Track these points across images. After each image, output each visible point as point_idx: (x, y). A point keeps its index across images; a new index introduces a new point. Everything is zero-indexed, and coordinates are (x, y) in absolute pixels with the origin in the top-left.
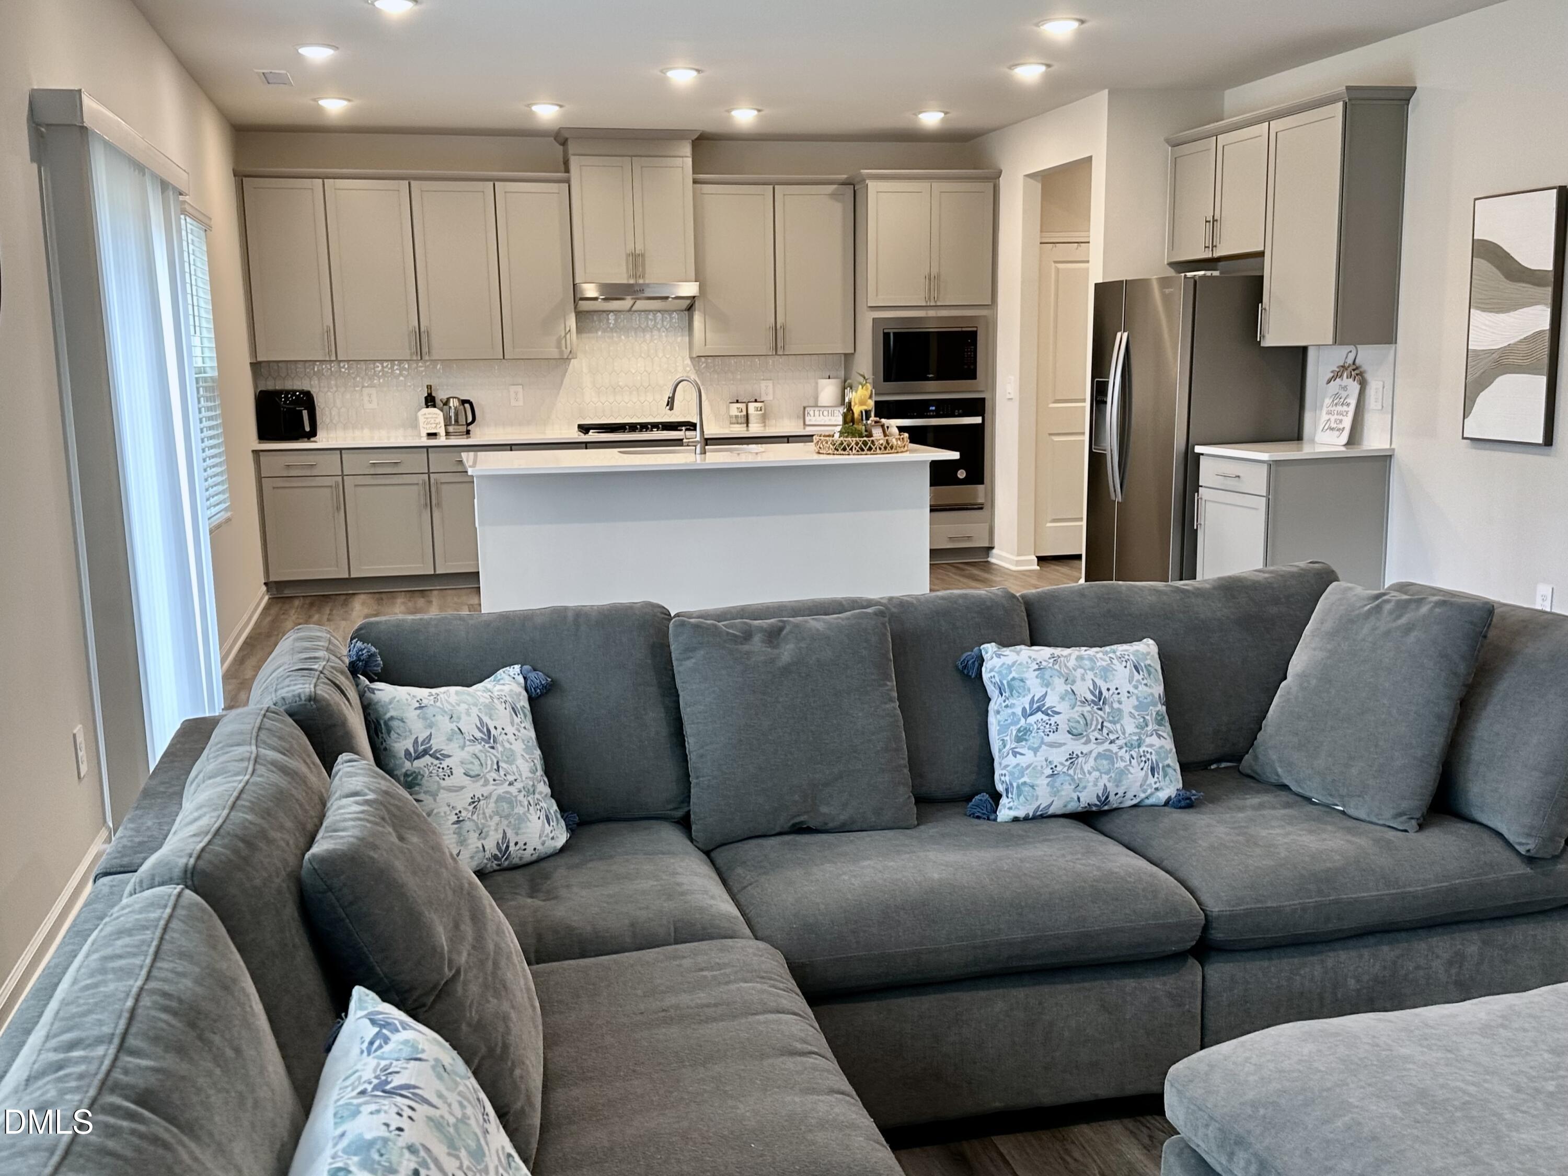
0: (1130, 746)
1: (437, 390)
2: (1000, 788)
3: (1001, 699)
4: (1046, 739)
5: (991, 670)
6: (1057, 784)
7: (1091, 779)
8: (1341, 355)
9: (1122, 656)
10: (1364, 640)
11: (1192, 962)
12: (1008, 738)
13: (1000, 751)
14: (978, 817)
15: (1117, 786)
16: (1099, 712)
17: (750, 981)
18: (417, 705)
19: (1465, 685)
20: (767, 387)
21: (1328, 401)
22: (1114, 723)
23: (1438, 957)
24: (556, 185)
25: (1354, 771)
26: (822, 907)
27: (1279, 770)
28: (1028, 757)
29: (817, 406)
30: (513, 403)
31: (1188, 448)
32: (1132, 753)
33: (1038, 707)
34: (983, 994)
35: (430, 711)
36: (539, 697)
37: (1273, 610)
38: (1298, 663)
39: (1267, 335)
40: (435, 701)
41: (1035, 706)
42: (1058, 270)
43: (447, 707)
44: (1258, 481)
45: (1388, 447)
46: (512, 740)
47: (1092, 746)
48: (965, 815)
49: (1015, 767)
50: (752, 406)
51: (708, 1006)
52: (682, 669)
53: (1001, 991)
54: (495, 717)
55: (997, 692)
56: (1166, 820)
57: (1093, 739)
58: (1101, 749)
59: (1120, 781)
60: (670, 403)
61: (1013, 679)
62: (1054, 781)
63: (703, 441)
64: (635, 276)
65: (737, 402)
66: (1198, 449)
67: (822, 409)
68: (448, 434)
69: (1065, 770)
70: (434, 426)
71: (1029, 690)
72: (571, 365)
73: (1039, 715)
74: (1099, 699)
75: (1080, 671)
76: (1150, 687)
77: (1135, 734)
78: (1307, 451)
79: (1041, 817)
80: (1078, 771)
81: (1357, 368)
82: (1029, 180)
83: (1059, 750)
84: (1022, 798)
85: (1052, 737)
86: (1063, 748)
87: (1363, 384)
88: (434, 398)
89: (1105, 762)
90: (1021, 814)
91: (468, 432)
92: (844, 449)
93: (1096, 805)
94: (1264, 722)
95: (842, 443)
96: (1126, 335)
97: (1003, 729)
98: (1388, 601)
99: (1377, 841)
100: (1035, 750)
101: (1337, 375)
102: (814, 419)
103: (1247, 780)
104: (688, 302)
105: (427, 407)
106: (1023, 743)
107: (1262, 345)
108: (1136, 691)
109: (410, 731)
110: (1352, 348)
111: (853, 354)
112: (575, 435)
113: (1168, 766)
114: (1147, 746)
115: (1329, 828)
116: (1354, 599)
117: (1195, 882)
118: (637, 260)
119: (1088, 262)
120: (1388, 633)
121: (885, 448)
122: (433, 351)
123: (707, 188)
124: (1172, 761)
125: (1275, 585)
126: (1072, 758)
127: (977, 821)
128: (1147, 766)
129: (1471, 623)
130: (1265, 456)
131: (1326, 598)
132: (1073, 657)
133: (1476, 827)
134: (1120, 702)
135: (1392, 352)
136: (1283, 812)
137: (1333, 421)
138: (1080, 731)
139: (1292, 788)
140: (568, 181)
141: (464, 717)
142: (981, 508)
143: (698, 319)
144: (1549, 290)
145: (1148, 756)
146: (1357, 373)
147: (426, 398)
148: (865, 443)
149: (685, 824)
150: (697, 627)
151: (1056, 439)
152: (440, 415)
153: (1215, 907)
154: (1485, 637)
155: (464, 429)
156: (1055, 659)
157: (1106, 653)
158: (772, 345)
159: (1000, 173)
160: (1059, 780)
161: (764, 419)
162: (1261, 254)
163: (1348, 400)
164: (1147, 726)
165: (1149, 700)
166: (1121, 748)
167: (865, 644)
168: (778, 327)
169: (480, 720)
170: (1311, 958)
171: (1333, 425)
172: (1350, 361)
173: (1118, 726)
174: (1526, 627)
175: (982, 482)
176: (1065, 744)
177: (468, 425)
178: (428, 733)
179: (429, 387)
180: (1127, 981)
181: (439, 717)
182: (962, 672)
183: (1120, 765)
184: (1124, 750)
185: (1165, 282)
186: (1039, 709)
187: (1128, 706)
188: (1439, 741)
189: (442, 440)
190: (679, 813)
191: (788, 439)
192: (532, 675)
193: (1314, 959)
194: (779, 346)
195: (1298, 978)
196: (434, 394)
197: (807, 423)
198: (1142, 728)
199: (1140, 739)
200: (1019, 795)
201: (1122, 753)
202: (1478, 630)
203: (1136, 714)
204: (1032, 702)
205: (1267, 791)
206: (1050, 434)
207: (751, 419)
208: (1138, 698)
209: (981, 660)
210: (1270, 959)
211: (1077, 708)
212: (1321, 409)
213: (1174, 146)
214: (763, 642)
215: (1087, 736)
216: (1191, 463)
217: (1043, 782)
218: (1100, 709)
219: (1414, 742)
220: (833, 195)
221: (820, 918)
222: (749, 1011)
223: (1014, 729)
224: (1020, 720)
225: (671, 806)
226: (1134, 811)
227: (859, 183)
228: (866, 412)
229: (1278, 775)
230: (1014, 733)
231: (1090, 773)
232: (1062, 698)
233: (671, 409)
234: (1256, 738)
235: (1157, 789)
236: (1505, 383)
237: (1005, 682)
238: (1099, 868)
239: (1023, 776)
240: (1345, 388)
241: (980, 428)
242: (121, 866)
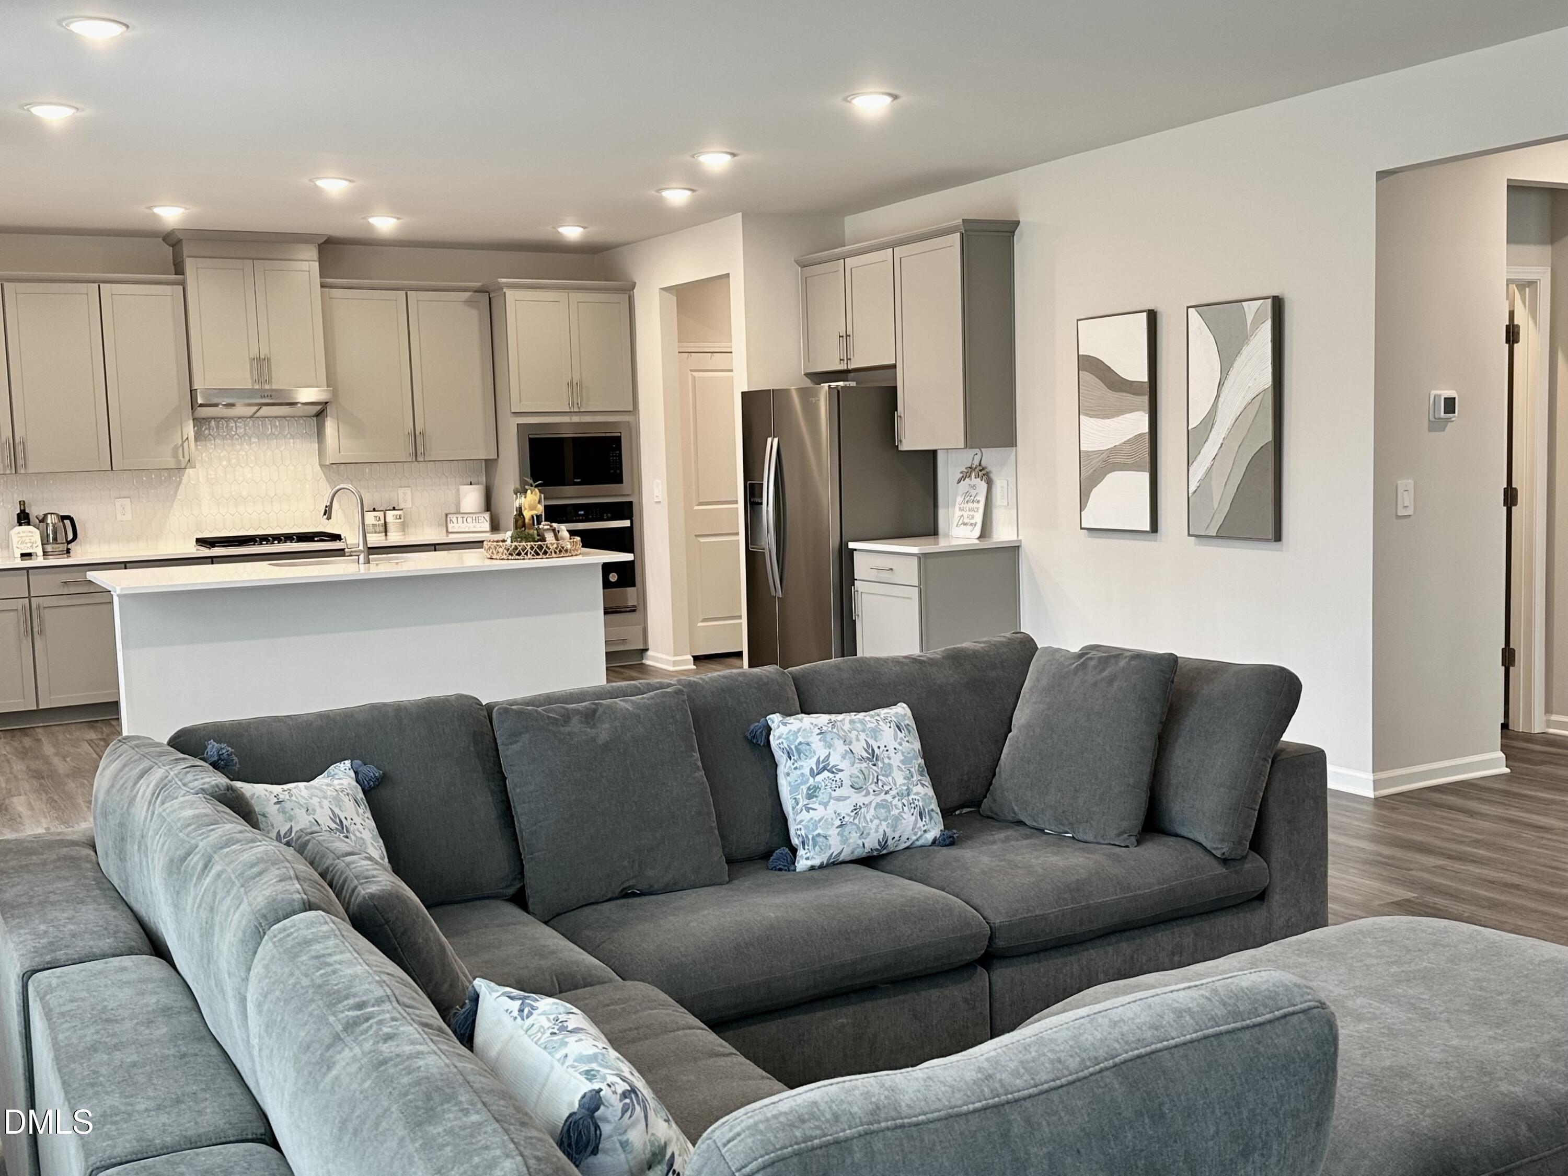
0: (900, 795)
1: (30, 506)
2: (795, 841)
3: (790, 763)
4: (834, 794)
5: (779, 738)
6: (846, 833)
7: (873, 826)
8: (969, 457)
9: (885, 718)
10: (1075, 692)
11: (980, 969)
12: (800, 796)
13: (793, 808)
14: (780, 870)
15: (894, 831)
16: (874, 768)
17: (656, 1009)
18: (276, 800)
19: (1161, 722)
20: (405, 494)
21: (959, 499)
22: (887, 776)
23: (1163, 949)
24: (169, 287)
25: (1081, 801)
26: (682, 949)
27: (1016, 808)
28: (819, 812)
29: (460, 513)
30: (120, 517)
31: (843, 546)
32: (904, 801)
33: (823, 767)
34: (819, 1014)
35: (288, 805)
36: (371, 789)
37: (993, 674)
38: (1021, 717)
39: (904, 441)
40: (291, 796)
41: (821, 766)
42: (694, 378)
43: (302, 801)
44: (909, 572)
45: (1015, 538)
46: (361, 829)
47: (871, 797)
48: (768, 869)
49: (809, 821)
50: (390, 515)
51: (630, 1029)
52: (509, 753)
53: (833, 1011)
54: (343, 809)
55: (785, 756)
56: (938, 856)
57: (871, 791)
58: (879, 799)
59: (896, 827)
60: (328, 512)
61: (800, 743)
62: (844, 831)
63: (366, 550)
64: (258, 381)
65: (374, 510)
66: (852, 545)
67: (466, 516)
68: (45, 553)
69: (851, 820)
70: (29, 545)
71: (815, 753)
72: (186, 475)
73: (826, 774)
74: (873, 756)
75: (854, 733)
76: (912, 743)
77: (904, 785)
78: (943, 544)
79: (834, 864)
80: (862, 820)
81: (983, 469)
82: (665, 293)
83: (845, 802)
84: (817, 848)
85: (839, 792)
86: (848, 801)
87: (990, 483)
88: (28, 514)
89: (883, 811)
90: (816, 862)
91: (68, 551)
92: (519, 554)
93: (877, 850)
94: (997, 769)
95: (516, 548)
96: (776, 440)
97: (794, 789)
98: (1091, 659)
99: (1109, 856)
100: (825, 805)
101: (965, 476)
102: (455, 525)
103: (989, 821)
104: (319, 407)
105: (20, 525)
106: (814, 799)
107: (900, 449)
108: (900, 748)
109: (272, 825)
110: (977, 451)
111: (496, 460)
112: (192, 550)
113: (932, 810)
114: (915, 794)
115: (1069, 850)
116: (1062, 659)
117: (978, 902)
118: (261, 365)
119: (732, 371)
120: (1095, 684)
121: (560, 551)
122: (29, 464)
123: (335, 292)
124: (934, 805)
125: (991, 653)
126: (856, 809)
127: (780, 873)
128: (916, 812)
129: (1162, 671)
130: (915, 550)
131: (1037, 661)
132: (847, 721)
133: (1179, 839)
134: (889, 758)
135: (1013, 454)
136: (1025, 842)
137: (965, 516)
138: (860, 785)
139: (1027, 823)
140: (183, 284)
141: (318, 810)
142: (634, 611)
143: (330, 426)
144: (1146, 399)
145: (916, 802)
146: (984, 474)
147: (18, 515)
148: (540, 547)
149: (520, 900)
150: (520, 713)
151: (702, 540)
152: (37, 533)
153: (997, 921)
154: (1173, 682)
155: (64, 547)
156: (833, 724)
157: (872, 717)
158: (411, 450)
159: (634, 286)
160: (847, 829)
161: (404, 527)
162: (894, 367)
163: (978, 498)
164: (912, 776)
165: (911, 755)
166: (894, 798)
167: (671, 721)
168: (417, 433)
169: (332, 811)
170: (1069, 958)
171: (966, 521)
172: (976, 462)
173: (890, 778)
174: (1199, 673)
175: (634, 585)
176: (849, 797)
177: (69, 542)
178: (288, 827)
179: (22, 503)
180: (932, 991)
181: (297, 811)
182: (751, 742)
183: (895, 812)
184: (897, 799)
185: (803, 392)
186: (824, 768)
187: (896, 760)
188: (1146, 771)
189: (39, 561)
190: (511, 891)
191: (435, 547)
192: (364, 769)
193: (1073, 958)
194: (419, 453)
195: (1061, 976)
196: (27, 511)
197: (450, 530)
198: (909, 779)
199: (908, 789)
200: (814, 846)
201: (895, 801)
202: (1167, 676)
203: (903, 767)
204: (818, 762)
205: (1007, 828)
206: (697, 536)
207: (390, 527)
208: (903, 753)
209: (769, 729)
210: (1039, 962)
211: (856, 765)
212: (954, 506)
213: (804, 266)
214: (581, 723)
215: (866, 788)
216: (846, 558)
217: (833, 832)
218: (874, 765)
219: (1126, 772)
220: (468, 302)
221: (683, 959)
222: (666, 1031)
223: (804, 788)
224: (808, 779)
225: (504, 885)
226: (907, 852)
227: (494, 291)
228: (537, 516)
229: (1015, 813)
230: (805, 791)
231: (871, 821)
232: (844, 757)
233: (329, 518)
234: (991, 784)
235: (925, 831)
236: (1114, 479)
237: (793, 747)
238: (902, 896)
239: (817, 829)
240: (974, 487)
241: (630, 529)
242: (48, 963)
